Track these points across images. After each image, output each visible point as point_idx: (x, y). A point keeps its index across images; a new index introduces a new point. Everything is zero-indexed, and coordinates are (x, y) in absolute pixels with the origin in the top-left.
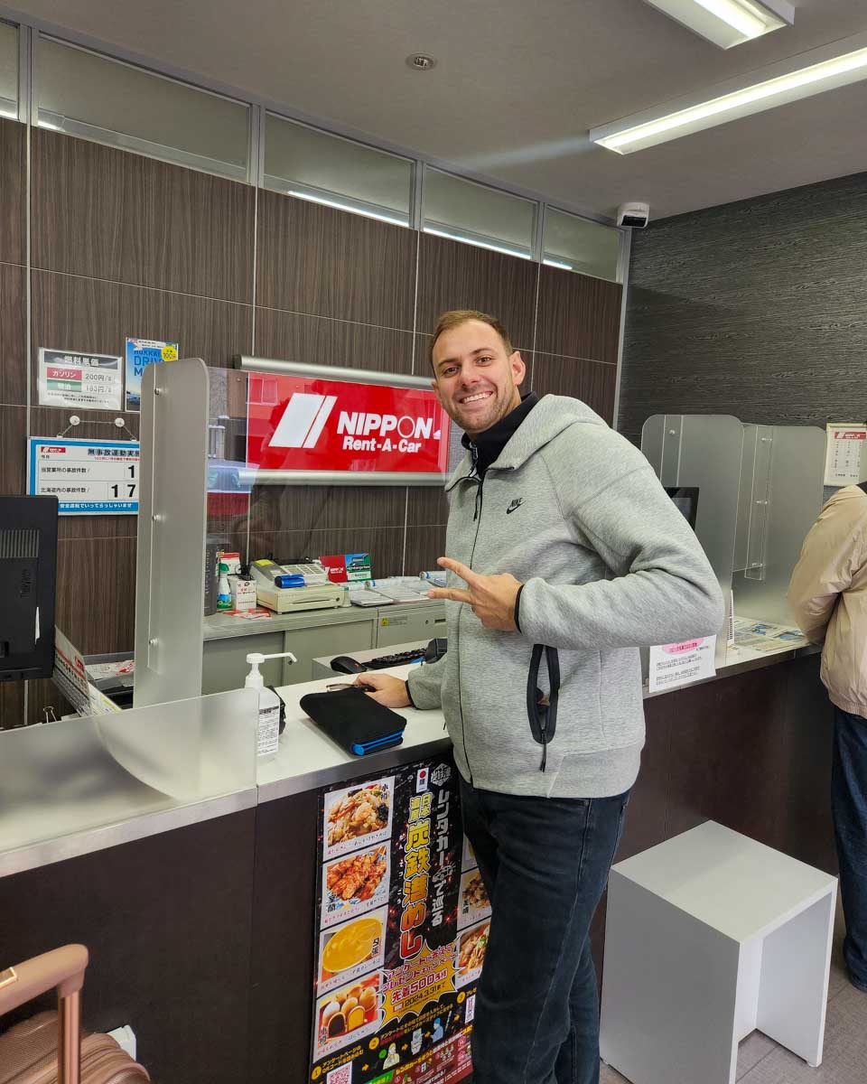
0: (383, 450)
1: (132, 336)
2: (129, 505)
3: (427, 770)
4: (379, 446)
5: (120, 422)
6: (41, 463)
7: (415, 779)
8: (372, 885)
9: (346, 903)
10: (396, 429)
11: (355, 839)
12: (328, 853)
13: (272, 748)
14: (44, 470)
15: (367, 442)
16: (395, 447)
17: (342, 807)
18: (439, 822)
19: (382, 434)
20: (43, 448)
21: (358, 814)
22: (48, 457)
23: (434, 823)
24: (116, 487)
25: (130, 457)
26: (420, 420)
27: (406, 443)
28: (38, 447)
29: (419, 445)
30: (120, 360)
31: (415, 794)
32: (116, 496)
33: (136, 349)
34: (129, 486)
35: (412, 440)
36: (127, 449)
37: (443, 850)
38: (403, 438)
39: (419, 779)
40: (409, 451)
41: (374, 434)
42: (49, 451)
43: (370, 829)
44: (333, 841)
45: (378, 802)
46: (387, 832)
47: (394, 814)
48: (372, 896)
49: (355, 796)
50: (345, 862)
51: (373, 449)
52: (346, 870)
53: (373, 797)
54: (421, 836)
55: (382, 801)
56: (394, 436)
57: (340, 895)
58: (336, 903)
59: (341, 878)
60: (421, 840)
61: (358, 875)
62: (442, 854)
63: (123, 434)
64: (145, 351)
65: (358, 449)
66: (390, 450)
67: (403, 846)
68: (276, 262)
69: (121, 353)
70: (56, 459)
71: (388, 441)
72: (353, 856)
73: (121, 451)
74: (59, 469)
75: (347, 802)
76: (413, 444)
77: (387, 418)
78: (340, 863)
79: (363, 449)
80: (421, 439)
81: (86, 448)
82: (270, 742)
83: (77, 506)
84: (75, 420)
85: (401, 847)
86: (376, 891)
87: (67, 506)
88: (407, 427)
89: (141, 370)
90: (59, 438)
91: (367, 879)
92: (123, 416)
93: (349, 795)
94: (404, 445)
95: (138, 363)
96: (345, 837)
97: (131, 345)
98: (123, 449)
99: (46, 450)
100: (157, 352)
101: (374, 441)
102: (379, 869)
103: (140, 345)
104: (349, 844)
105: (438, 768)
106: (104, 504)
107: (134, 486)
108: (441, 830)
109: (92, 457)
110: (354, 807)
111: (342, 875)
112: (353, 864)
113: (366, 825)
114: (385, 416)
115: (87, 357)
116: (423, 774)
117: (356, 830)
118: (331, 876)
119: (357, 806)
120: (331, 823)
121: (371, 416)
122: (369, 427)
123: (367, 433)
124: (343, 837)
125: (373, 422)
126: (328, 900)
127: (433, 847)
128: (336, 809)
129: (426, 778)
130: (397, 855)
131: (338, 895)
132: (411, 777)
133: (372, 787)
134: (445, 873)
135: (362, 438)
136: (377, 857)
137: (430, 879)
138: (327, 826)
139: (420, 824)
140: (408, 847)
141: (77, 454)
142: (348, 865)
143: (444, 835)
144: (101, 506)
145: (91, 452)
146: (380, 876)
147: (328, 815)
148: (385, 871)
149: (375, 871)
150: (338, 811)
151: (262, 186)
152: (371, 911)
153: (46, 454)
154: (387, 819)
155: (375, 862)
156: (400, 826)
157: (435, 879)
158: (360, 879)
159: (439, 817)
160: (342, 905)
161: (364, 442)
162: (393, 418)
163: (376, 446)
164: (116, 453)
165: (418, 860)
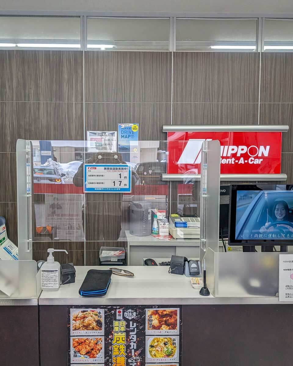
0: (239, 163)
1: (120, 123)
2: (119, 189)
3: (121, 310)
4: (237, 161)
5: (116, 157)
6: (88, 173)
7: (115, 313)
8: (95, 353)
9: (82, 356)
10: (247, 152)
11: (86, 331)
12: (72, 333)
13: (55, 286)
14: (89, 176)
15: (230, 160)
16: (246, 161)
17: (79, 316)
18: (131, 336)
19: (238, 155)
20: (89, 168)
21: (86, 320)
22: (90, 171)
23: (128, 336)
24: (114, 182)
25: (120, 170)
26: (262, 148)
27: (253, 159)
28: (87, 167)
29: (262, 160)
30: (116, 132)
31: (116, 320)
32: (114, 185)
33: (122, 128)
34: (119, 181)
35: (257, 157)
36: (118, 167)
37: (133, 349)
38: (251, 157)
39: (117, 313)
40: (255, 163)
41: (234, 155)
42: (91, 169)
43: (93, 329)
44: (75, 329)
45: (96, 318)
46: (102, 332)
47: (105, 326)
48: (95, 357)
49: (85, 313)
50: (81, 339)
51: (233, 163)
52: (82, 343)
53: (94, 316)
54: (121, 339)
55: (99, 319)
56: (245, 156)
57: (79, 352)
58: (77, 355)
59: (79, 345)
60: (121, 341)
61: (87, 346)
62: (133, 351)
63: (117, 161)
64: (125, 128)
65: (225, 163)
66: (243, 163)
67: (111, 341)
68: (182, 82)
69: (116, 130)
70: (93, 172)
71: (242, 159)
72: (85, 338)
73: (116, 168)
74: (94, 175)
75: (81, 314)
76: (258, 160)
77: (241, 147)
78: (79, 339)
79: (227, 163)
80: (263, 157)
81: (104, 167)
82: (54, 284)
83: (101, 189)
84: (100, 157)
85: (110, 341)
86: (97, 356)
87: (97, 189)
88: (253, 151)
89: (124, 136)
90: (94, 164)
91: (92, 349)
92: (117, 154)
93: (82, 312)
94: (251, 161)
95: (122, 133)
96: (81, 329)
97: (121, 126)
98: (117, 167)
99: (90, 168)
100: (130, 128)
101: (233, 159)
102: (98, 347)
103: (123, 126)
104: (83, 332)
105: (128, 311)
106: (110, 188)
107: (121, 182)
108: (132, 339)
109: (106, 171)
110: (84, 317)
111: (80, 344)
112: (85, 341)
113: (91, 327)
114: (240, 147)
115: (104, 133)
116: (119, 312)
117: (86, 327)
118: (74, 342)
119: (87, 317)
120: (74, 321)
121: (231, 147)
122: (230, 152)
123: (229, 155)
124: (80, 328)
125: (233, 150)
126: (73, 352)
127: (128, 347)
128: (76, 316)
129: (122, 313)
130: (108, 344)
131: (78, 352)
132: (113, 312)
133: (93, 311)
134: (136, 360)
135: (227, 158)
136: (98, 342)
137: (127, 360)
138: (72, 322)
139: (120, 334)
140: (114, 342)
141: (100, 170)
142: (83, 341)
143: (134, 342)
144: (109, 189)
145: (105, 169)
146: (99, 350)
147: (72, 318)
148: (101, 349)
149: (96, 347)
150: (77, 317)
151: (175, 51)
152: (95, 364)
153: (90, 170)
154: (102, 327)
155: (96, 344)
156: (109, 332)
157: (130, 361)
158: (89, 349)
159: (131, 333)
160: (80, 356)
161: (228, 160)
162: (245, 148)
163: (234, 161)
164: (114, 169)
165: (119, 350)
